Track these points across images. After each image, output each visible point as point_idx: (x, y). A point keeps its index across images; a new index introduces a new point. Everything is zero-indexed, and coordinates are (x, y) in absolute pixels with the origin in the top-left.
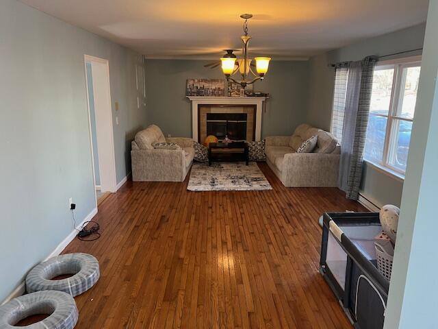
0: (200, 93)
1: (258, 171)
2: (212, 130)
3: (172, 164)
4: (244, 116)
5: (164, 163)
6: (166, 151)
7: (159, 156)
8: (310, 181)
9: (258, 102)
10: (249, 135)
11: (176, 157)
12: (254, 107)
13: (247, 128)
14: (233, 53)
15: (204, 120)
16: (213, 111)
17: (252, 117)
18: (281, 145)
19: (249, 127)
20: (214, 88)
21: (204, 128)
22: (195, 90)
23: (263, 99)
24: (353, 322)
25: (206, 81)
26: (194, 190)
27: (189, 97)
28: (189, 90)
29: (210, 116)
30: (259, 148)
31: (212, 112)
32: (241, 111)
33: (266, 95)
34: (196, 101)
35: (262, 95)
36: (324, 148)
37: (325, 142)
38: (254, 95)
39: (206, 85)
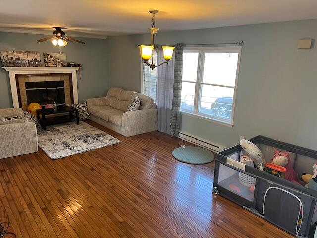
0: (16, 63)
1: (92, 128)
2: (32, 97)
3: (24, 137)
4: (61, 83)
5: (15, 137)
6: (16, 126)
7: (8, 132)
8: (142, 129)
9: (73, 71)
10: (67, 99)
11: (29, 130)
12: (70, 75)
13: (66, 93)
14: (62, 30)
15: (23, 89)
16: (32, 80)
17: (68, 84)
18: (99, 105)
19: (67, 92)
20: (30, 59)
21: (24, 97)
22: (10, 61)
23: (77, 68)
24: (263, 217)
25: (20, 52)
26: (58, 157)
27: (5, 68)
28: (4, 61)
29: (28, 85)
30: (83, 109)
31: (30, 81)
32: (58, 79)
33: (79, 66)
34: (13, 72)
35: (76, 65)
36: (147, 105)
37: (147, 101)
38: (69, 65)
39: (22, 56)
